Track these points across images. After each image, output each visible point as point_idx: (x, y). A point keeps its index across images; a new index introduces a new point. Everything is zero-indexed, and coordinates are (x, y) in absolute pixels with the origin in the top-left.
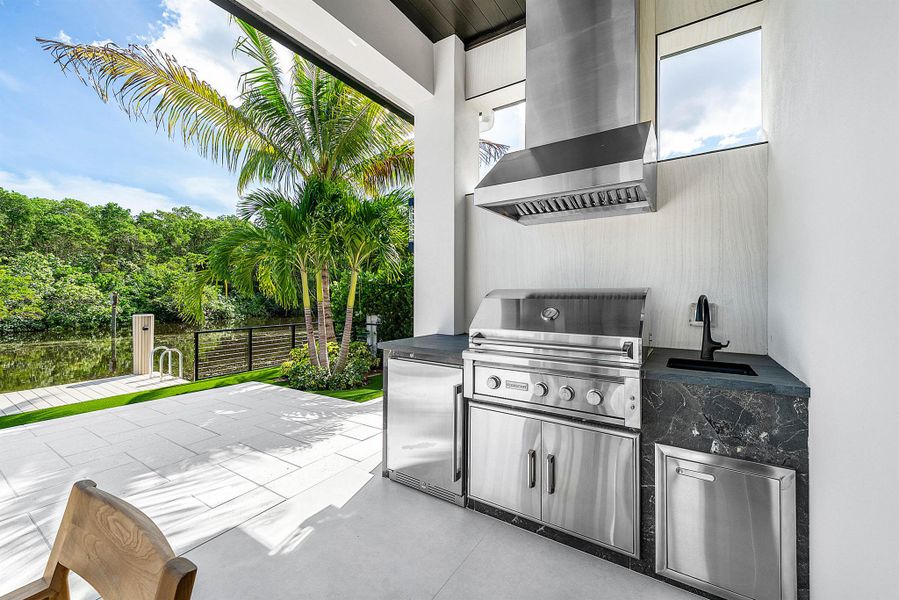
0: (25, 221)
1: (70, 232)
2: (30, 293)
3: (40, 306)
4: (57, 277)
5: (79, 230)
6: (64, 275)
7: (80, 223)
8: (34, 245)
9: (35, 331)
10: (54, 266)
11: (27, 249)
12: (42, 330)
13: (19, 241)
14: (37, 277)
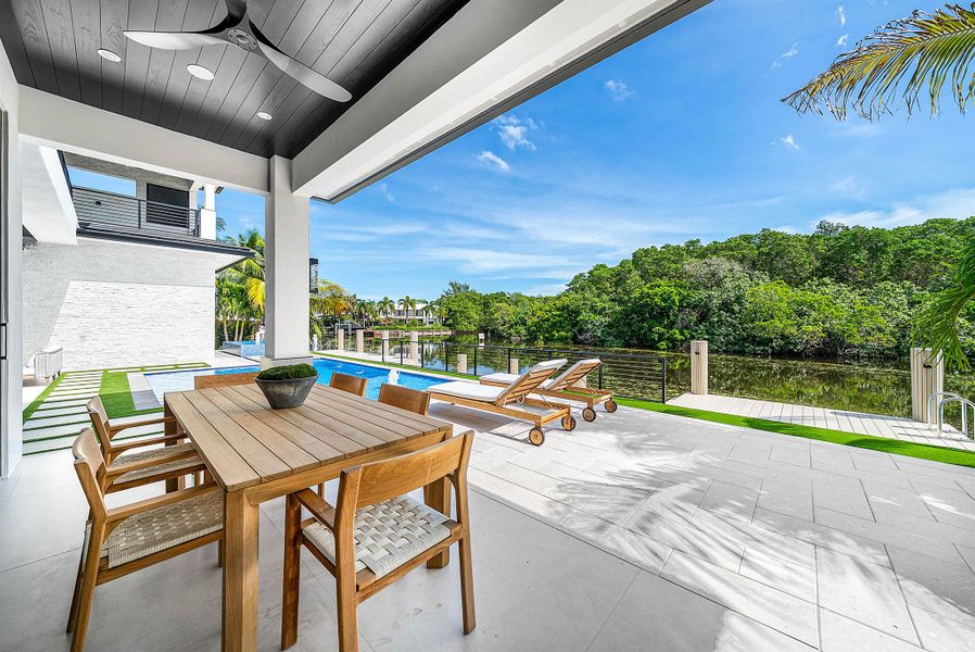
0: (884, 252)
1: (929, 255)
2: (882, 322)
3: (892, 334)
4: (912, 304)
5: (939, 251)
6: (919, 302)
7: (942, 243)
8: (891, 275)
9: (888, 358)
10: (909, 294)
11: (885, 279)
12: (894, 359)
13: (878, 272)
14: (890, 305)
